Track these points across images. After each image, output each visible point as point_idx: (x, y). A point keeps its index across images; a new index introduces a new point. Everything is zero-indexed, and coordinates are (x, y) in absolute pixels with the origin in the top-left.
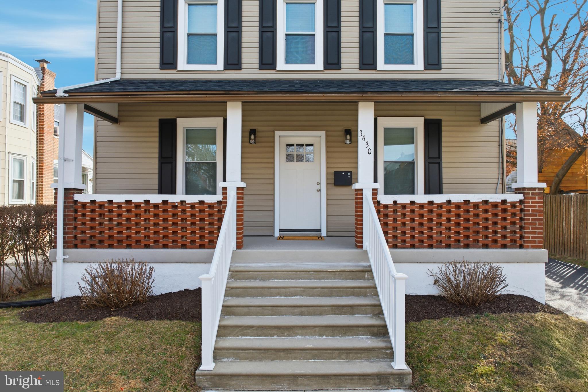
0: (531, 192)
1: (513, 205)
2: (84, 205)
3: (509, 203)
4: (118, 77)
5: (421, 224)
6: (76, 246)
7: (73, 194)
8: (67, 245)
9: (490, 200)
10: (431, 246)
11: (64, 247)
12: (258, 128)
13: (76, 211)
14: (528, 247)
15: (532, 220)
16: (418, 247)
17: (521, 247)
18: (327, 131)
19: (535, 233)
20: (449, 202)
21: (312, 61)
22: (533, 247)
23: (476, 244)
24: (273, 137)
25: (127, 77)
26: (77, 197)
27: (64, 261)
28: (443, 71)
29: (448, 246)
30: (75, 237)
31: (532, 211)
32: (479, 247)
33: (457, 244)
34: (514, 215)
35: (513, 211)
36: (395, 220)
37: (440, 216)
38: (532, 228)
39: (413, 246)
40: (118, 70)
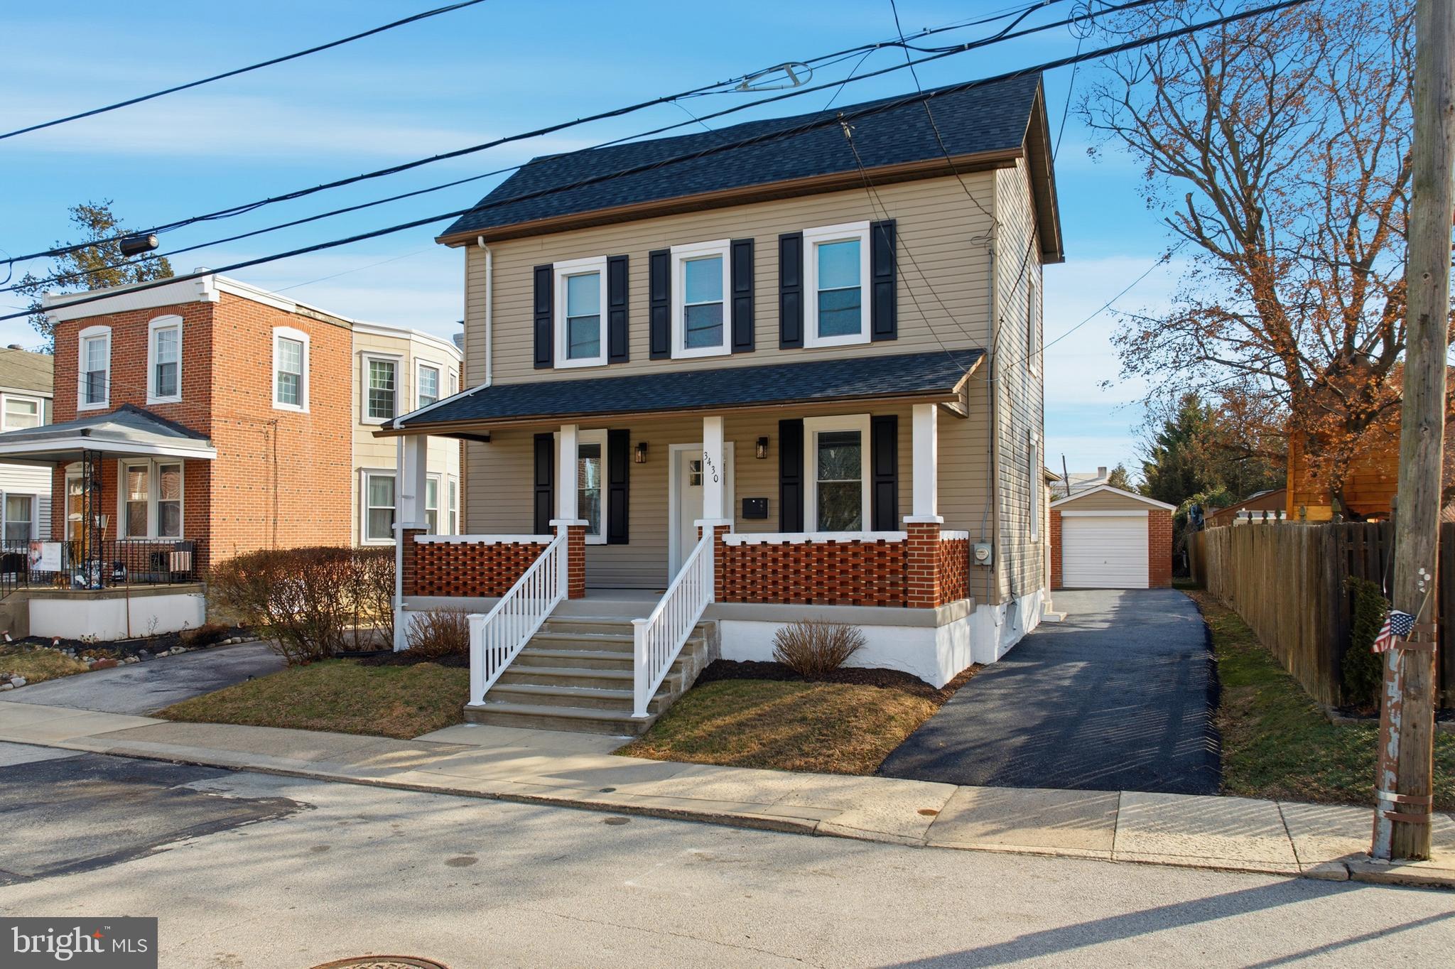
0: (916, 529)
1: (894, 546)
2: (423, 547)
3: (889, 543)
4: (488, 383)
5: (775, 572)
6: (416, 593)
7: (413, 535)
8: (406, 592)
9: (862, 541)
10: (786, 601)
11: (404, 594)
12: (651, 441)
13: (416, 554)
14: (912, 605)
15: (919, 567)
16: (772, 602)
17: (905, 605)
18: (736, 442)
19: (922, 586)
20: (808, 542)
21: (719, 342)
22: (920, 606)
23: (844, 599)
24: (667, 452)
25: (500, 382)
26: (420, 539)
27: (403, 609)
28: (900, 341)
29: (809, 601)
30: (416, 583)
31: (919, 555)
32: (848, 603)
33: (820, 598)
34: (894, 560)
35: (894, 554)
36: (744, 566)
37: (797, 561)
38: (919, 579)
39: (765, 600)
40: (488, 375)
